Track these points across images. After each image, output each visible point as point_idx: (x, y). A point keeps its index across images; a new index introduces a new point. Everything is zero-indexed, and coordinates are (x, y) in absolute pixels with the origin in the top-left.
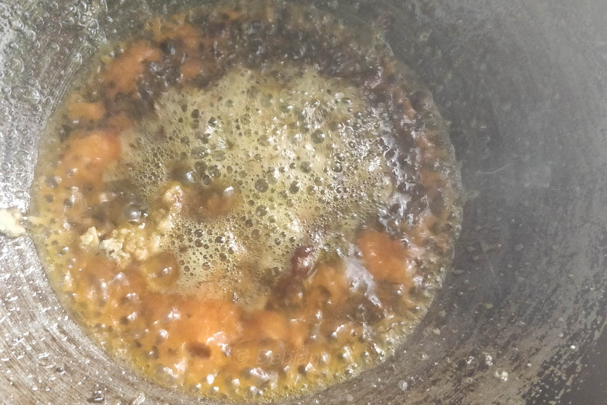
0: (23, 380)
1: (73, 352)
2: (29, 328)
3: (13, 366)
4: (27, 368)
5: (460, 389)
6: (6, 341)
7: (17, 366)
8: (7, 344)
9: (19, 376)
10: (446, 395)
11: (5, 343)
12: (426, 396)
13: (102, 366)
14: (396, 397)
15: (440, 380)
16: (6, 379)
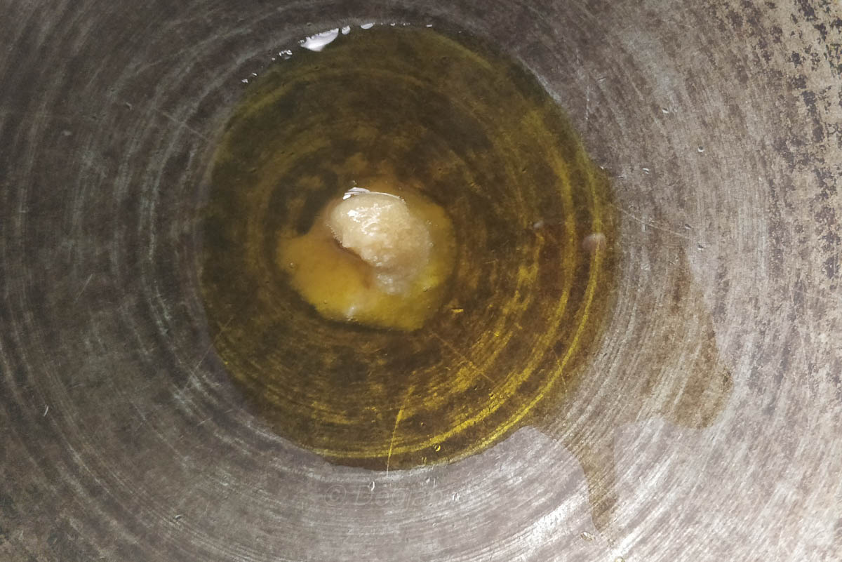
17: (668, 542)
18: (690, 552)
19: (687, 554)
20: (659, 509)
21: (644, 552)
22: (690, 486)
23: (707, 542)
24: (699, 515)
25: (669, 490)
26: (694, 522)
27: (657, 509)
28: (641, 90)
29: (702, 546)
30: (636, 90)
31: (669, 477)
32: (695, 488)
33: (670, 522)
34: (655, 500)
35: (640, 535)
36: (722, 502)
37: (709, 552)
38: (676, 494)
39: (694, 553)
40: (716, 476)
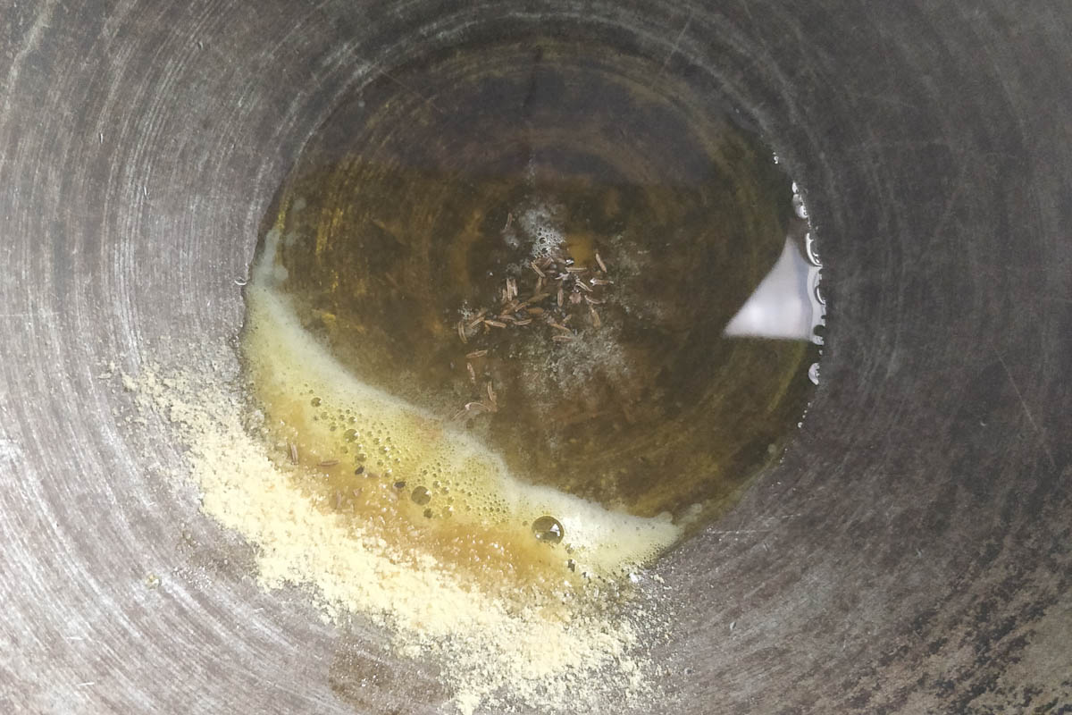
0: (131, 698)
1: (223, 634)
2: (134, 593)
3: (111, 671)
4: (137, 673)
5: (989, 658)
6: (91, 624)
7: (117, 670)
8: (94, 628)
9: (124, 691)
10: (963, 671)
11: (89, 627)
12: (921, 675)
13: (281, 656)
14: (861, 681)
15: (945, 641)
16: (98, 699)
17: (184, 642)
18: (171, 669)
19: (168, 665)
20: (224, 632)
21: (169, 612)
22: (255, 669)
23: (185, 689)
24: (220, 681)
25: (249, 645)
26: (209, 674)
27: (224, 628)
28: (756, 595)
29: (180, 684)
30: (757, 589)
31: (265, 644)
32: (253, 675)
33: (207, 645)
34: (235, 627)
35: (190, 608)
36: (238, 708)
37: (173, 691)
38: (244, 652)
39: (170, 673)
40: (269, 701)
